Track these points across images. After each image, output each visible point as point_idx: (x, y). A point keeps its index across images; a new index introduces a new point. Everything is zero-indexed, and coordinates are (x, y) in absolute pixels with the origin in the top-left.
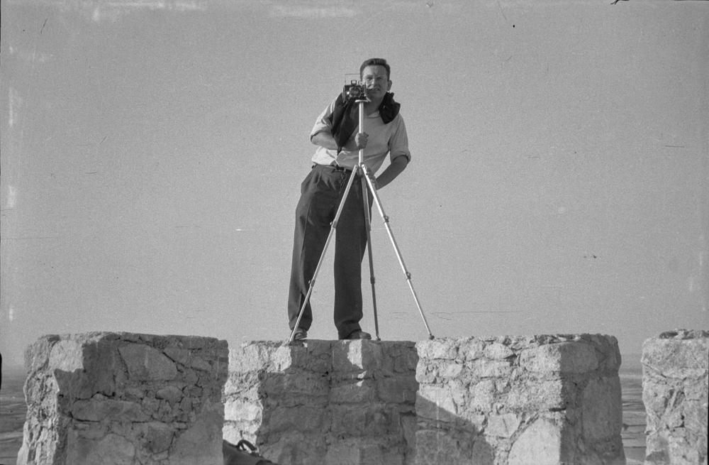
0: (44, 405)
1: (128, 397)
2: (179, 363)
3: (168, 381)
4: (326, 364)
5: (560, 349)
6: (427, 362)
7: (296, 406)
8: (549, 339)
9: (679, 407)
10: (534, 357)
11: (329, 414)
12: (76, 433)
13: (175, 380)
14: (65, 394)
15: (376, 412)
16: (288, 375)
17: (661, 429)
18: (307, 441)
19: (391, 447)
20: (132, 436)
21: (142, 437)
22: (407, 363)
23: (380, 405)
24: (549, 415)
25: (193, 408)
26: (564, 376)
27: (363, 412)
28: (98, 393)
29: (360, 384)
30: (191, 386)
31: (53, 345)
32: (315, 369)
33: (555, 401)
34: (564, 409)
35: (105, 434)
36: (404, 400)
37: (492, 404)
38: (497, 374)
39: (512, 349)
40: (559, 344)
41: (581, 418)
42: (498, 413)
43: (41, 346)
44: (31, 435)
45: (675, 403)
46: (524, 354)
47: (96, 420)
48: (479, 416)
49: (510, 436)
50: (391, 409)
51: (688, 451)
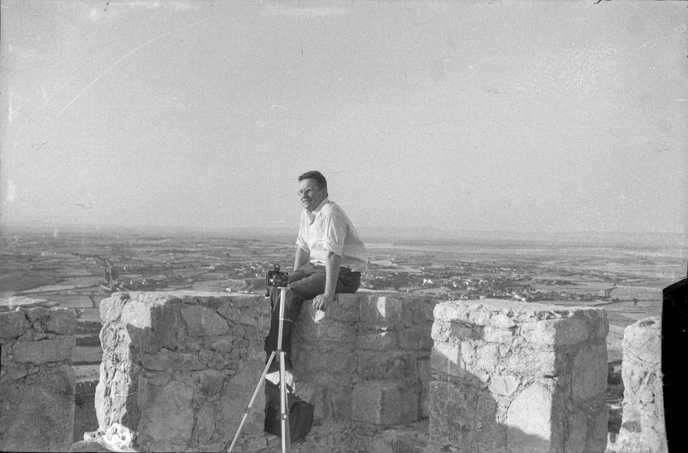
0: (117, 351)
1: (188, 350)
2: (229, 320)
3: (220, 335)
4: (354, 315)
5: (556, 326)
6: (441, 323)
7: (328, 351)
8: (547, 315)
9: (650, 386)
10: (533, 330)
11: (356, 358)
12: (146, 380)
13: (227, 334)
14: (136, 346)
15: (396, 358)
16: (321, 325)
17: (635, 402)
18: (336, 381)
19: (409, 387)
20: (191, 383)
21: (199, 382)
22: (424, 315)
23: (400, 352)
24: (543, 381)
25: (241, 357)
26: (557, 349)
27: (385, 359)
28: (163, 347)
29: (383, 334)
30: (239, 339)
31: (125, 303)
32: (345, 319)
33: (549, 370)
34: (556, 376)
35: (169, 381)
36: (421, 347)
37: (495, 366)
38: (501, 341)
39: (514, 321)
40: (555, 320)
41: (571, 383)
42: (500, 374)
43: (115, 303)
44: (107, 375)
45: (648, 383)
46: (525, 327)
47: (162, 370)
48: (484, 374)
49: (510, 394)
50: (409, 355)
51: (656, 423)
